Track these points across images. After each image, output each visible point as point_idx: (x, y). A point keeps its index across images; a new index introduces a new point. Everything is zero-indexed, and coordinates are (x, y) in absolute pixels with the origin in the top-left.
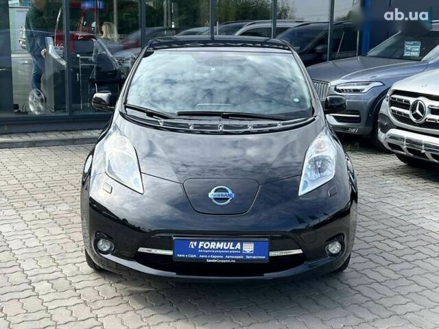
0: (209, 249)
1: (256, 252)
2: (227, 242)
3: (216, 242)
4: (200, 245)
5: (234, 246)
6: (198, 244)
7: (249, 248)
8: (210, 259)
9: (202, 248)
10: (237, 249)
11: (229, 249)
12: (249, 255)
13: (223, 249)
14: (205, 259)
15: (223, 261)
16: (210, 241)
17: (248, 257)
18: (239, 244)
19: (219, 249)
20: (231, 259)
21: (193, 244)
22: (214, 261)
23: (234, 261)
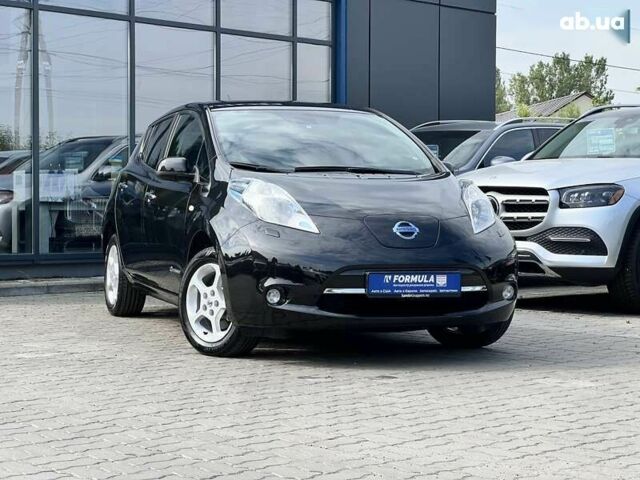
0: (403, 283)
1: (449, 285)
2: (421, 274)
3: (411, 275)
4: (395, 279)
5: (428, 279)
6: (392, 279)
7: (442, 280)
8: (405, 293)
9: (397, 282)
10: (431, 283)
11: (423, 283)
12: (442, 288)
13: (418, 283)
14: (400, 294)
15: (417, 296)
16: (405, 275)
17: (441, 291)
18: (432, 277)
19: (413, 283)
20: (425, 293)
21: (388, 278)
22: (409, 296)
23: (427, 296)
